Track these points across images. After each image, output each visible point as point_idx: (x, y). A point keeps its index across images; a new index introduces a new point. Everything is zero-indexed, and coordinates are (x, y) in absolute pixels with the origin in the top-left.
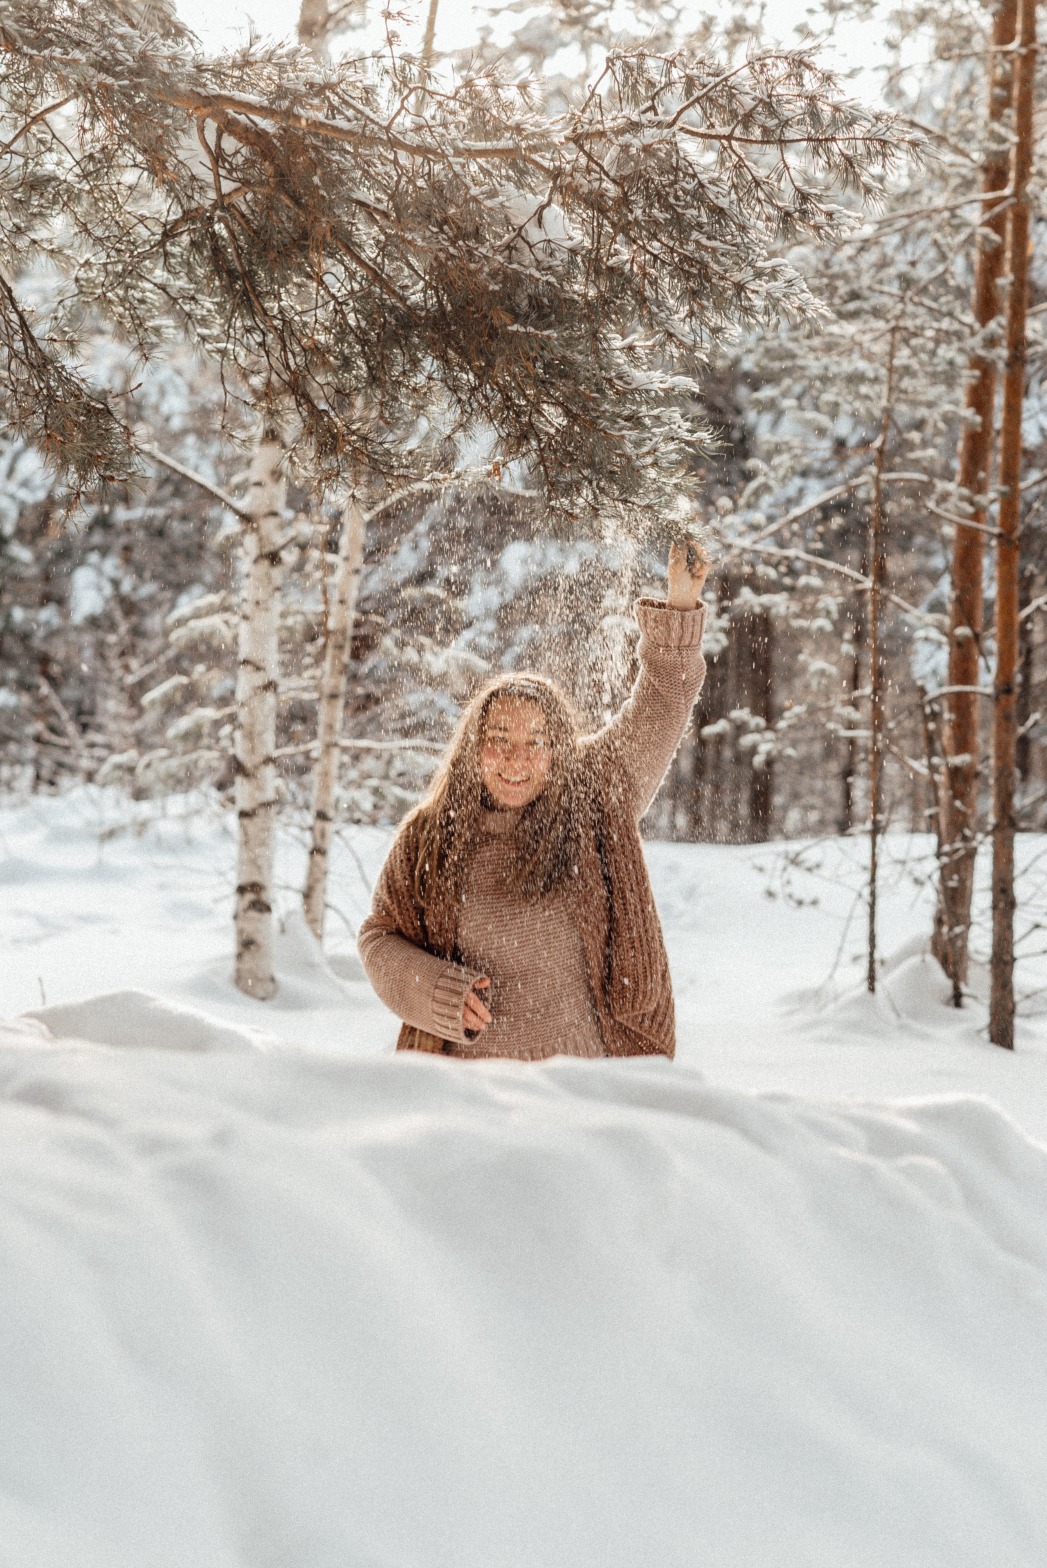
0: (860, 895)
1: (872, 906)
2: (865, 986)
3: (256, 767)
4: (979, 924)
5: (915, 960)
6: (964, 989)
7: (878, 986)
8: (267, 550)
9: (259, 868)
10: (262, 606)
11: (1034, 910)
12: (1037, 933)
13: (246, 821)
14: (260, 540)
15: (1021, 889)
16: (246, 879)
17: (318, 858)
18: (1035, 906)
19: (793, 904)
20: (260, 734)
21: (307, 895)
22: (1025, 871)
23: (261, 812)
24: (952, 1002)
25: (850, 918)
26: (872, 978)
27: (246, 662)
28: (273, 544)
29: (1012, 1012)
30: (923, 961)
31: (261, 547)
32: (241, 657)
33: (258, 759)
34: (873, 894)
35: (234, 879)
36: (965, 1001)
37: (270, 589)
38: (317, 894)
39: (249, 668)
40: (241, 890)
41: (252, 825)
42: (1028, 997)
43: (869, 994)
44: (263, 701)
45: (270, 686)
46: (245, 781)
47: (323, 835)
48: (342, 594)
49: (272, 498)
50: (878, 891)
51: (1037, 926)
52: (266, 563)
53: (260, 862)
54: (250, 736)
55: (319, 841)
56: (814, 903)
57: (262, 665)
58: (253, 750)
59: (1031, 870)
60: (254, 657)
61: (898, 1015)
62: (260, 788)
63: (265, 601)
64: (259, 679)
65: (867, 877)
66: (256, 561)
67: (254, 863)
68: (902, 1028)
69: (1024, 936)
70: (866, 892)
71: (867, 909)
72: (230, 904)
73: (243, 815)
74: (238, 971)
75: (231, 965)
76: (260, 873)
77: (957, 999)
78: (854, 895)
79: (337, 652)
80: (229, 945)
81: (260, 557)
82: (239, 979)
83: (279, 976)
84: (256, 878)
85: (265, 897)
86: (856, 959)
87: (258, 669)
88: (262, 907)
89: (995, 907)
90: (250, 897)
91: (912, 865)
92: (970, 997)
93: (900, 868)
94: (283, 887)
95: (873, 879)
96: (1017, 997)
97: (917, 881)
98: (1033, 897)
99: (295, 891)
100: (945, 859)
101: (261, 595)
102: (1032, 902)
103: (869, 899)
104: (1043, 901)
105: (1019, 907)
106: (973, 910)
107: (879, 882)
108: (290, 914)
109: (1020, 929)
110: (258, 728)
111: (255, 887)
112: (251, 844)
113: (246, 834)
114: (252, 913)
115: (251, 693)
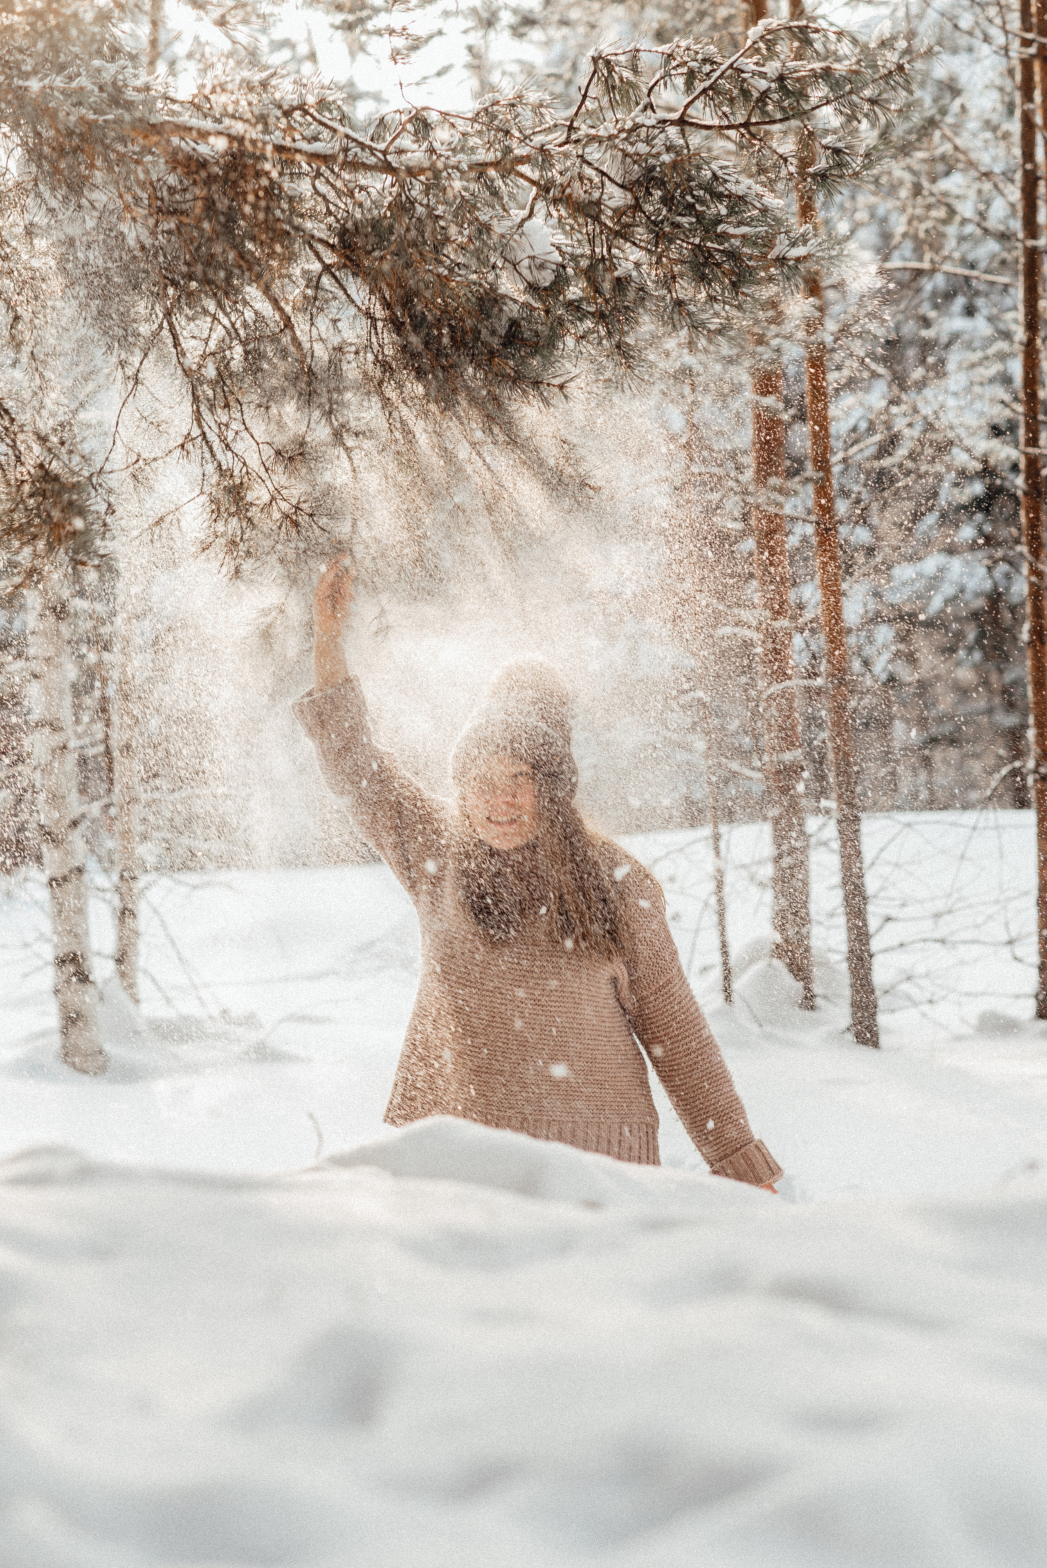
0: (706, 904)
1: (721, 915)
2: (721, 996)
3: (63, 833)
4: (820, 923)
5: (759, 966)
6: (817, 989)
7: (735, 997)
8: (52, 603)
9: (77, 937)
10: (53, 662)
12: (890, 925)
13: (56, 889)
14: (45, 593)
15: (871, 884)
16: (63, 951)
17: (127, 919)
18: (883, 899)
20: (63, 797)
21: (120, 960)
22: (873, 864)
23: (73, 878)
24: (805, 1004)
25: (697, 931)
26: (727, 989)
27: (39, 722)
28: (57, 596)
29: (875, 1008)
30: (770, 965)
31: (46, 601)
32: (34, 716)
33: (64, 823)
34: (720, 901)
35: (48, 953)
36: (819, 1001)
37: (58, 644)
38: (128, 959)
39: (45, 727)
40: (61, 962)
41: (63, 893)
42: (886, 992)
43: (726, 1006)
44: (62, 761)
46: (51, 845)
47: (130, 895)
50: (727, 900)
51: (888, 919)
52: (51, 618)
53: (79, 930)
54: (53, 798)
55: (127, 902)
57: (58, 723)
58: (57, 815)
59: (880, 861)
60: (48, 716)
61: (761, 1026)
62: (69, 854)
63: (57, 657)
64: (58, 739)
65: (712, 886)
66: (42, 616)
67: (71, 933)
68: (768, 1037)
69: (878, 931)
70: (713, 900)
71: (715, 918)
72: (48, 977)
73: (53, 882)
74: (64, 1047)
75: (56, 1041)
76: (78, 943)
77: (808, 1002)
78: (700, 905)
80: (52, 1020)
81: (47, 610)
82: (67, 1054)
83: (107, 1047)
84: (74, 947)
85: (85, 966)
86: (705, 969)
87: (54, 728)
88: (84, 978)
89: (848, 903)
90: (69, 968)
91: (754, 869)
92: (825, 997)
93: (744, 873)
94: (99, 954)
95: (720, 885)
96: (878, 993)
97: (761, 884)
98: (883, 888)
99: (107, 957)
100: (787, 861)
101: (51, 652)
102: (882, 894)
103: (717, 907)
104: (892, 892)
105: (870, 901)
106: (813, 908)
107: (727, 889)
108: (106, 982)
109: (873, 923)
110: (61, 791)
111: (75, 958)
112: (66, 912)
113: (58, 904)
114: (73, 986)
115: (50, 756)
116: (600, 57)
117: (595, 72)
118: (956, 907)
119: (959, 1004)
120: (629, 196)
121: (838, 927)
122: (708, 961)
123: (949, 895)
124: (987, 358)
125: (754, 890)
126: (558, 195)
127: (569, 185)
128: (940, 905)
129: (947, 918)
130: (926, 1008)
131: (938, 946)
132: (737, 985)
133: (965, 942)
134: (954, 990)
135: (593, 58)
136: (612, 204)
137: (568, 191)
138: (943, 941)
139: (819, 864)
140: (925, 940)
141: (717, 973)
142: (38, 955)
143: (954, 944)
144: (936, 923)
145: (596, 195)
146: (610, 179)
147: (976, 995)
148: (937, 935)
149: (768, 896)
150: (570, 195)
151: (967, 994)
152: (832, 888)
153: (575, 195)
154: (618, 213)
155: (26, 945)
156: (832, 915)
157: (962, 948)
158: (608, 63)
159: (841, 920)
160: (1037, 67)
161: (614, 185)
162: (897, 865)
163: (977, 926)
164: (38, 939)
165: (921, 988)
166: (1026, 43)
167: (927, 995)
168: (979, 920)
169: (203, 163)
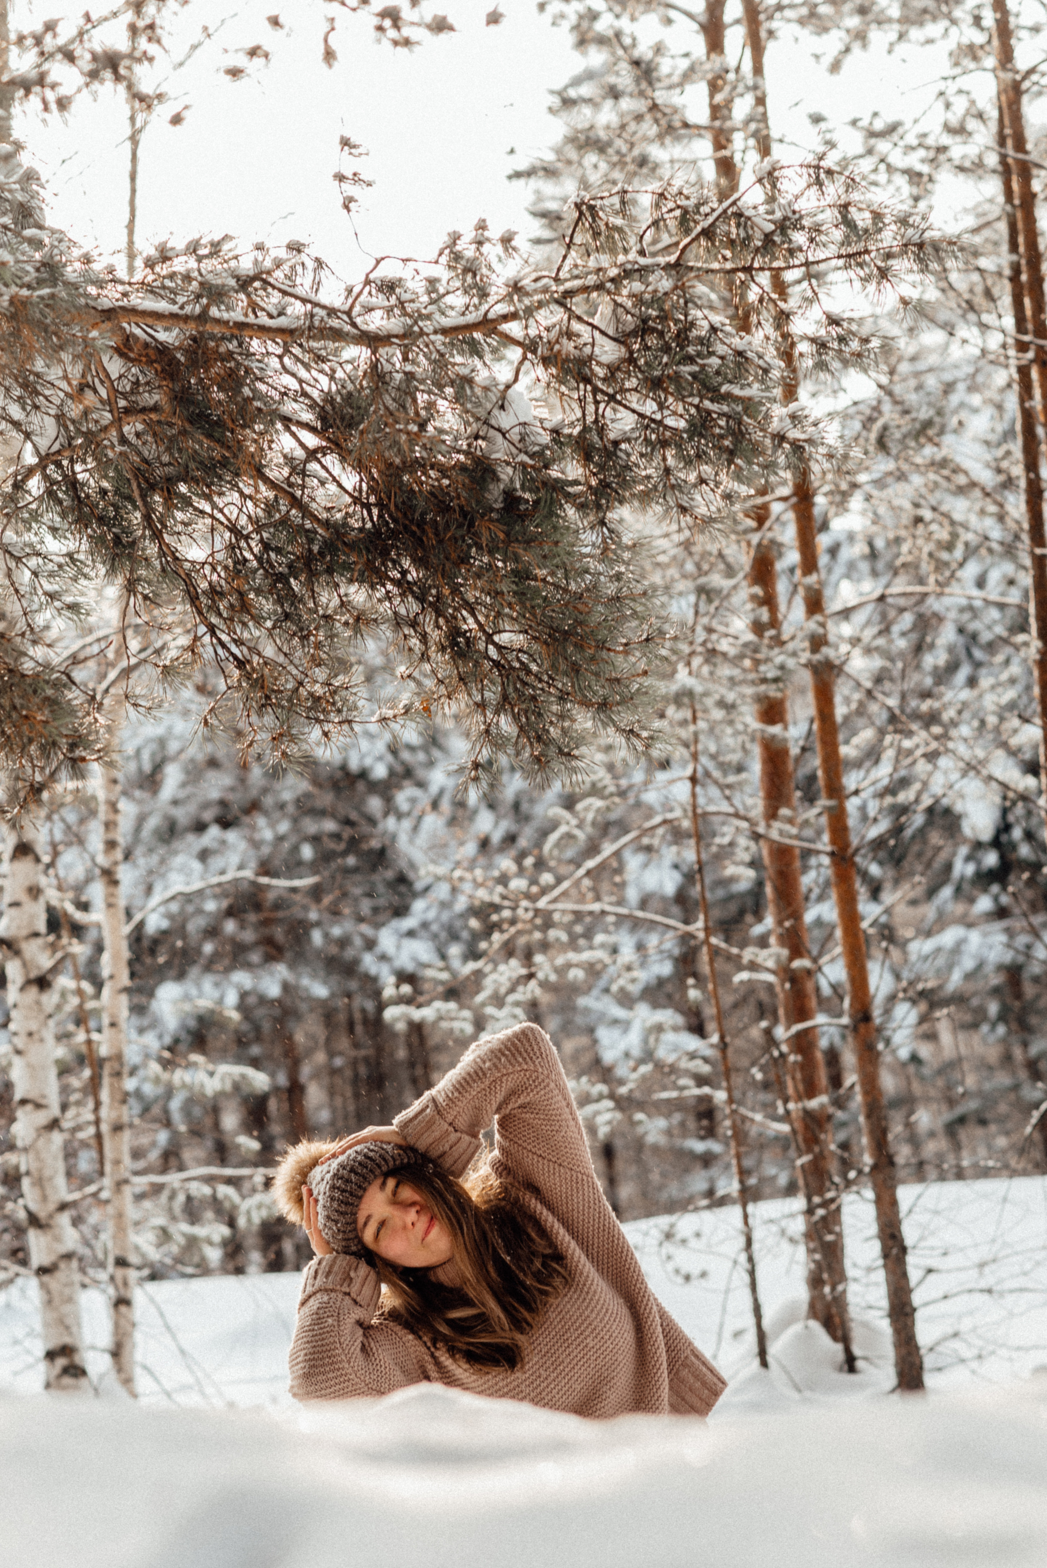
0: (735, 1262)
1: (752, 1273)
2: (757, 1362)
3: (51, 1216)
4: (855, 1280)
5: (797, 1328)
6: (857, 1351)
7: (770, 1359)
8: (33, 974)
9: (67, 1328)
10: (36, 1037)
11: (927, 1252)
12: (932, 1277)
13: (46, 1278)
14: (25, 965)
15: (909, 1233)
16: (54, 1343)
17: (123, 1309)
18: (924, 1248)
19: (680, 1280)
20: (51, 1179)
21: (116, 1353)
22: (910, 1211)
23: (62, 1265)
24: (846, 1367)
25: (727, 1291)
26: (762, 1353)
27: (24, 1102)
28: (38, 968)
29: (921, 1368)
30: (806, 1327)
31: (27, 973)
32: (18, 1096)
33: (52, 1206)
34: (751, 1259)
35: (39, 1349)
36: (860, 1364)
37: (42, 1017)
38: (125, 1352)
39: (29, 1107)
40: (51, 1355)
41: (54, 1282)
42: (932, 1350)
43: (762, 1370)
44: (49, 1141)
45: (54, 1124)
46: (39, 1232)
47: (126, 1284)
48: (112, 1016)
49: (32, 917)
50: (757, 1257)
51: (930, 1271)
52: (34, 990)
53: (69, 1321)
54: (40, 1183)
55: (122, 1291)
57: (43, 1102)
58: (44, 1198)
59: (917, 1209)
60: (32, 1095)
61: (800, 1391)
62: (58, 1239)
63: (39, 1031)
64: (42, 1118)
65: (742, 1241)
66: (22, 989)
67: (63, 1324)
68: (808, 1402)
69: (920, 1283)
70: (743, 1258)
71: (747, 1279)
72: (40, 1373)
73: (43, 1271)
76: (70, 1334)
77: (850, 1364)
78: (729, 1264)
79: (115, 1080)
81: (28, 982)
84: (67, 1340)
85: (77, 1359)
86: (737, 1334)
87: (38, 1106)
88: (76, 1371)
89: (886, 1255)
90: (61, 1362)
91: (784, 1223)
92: (866, 1359)
93: (774, 1228)
94: (93, 1348)
95: (749, 1244)
96: (923, 1352)
97: (792, 1240)
98: (922, 1238)
99: (104, 1351)
100: (821, 1212)
101: (33, 1026)
102: (923, 1244)
103: (748, 1266)
104: (931, 1242)
105: (909, 1251)
106: (848, 1263)
107: (756, 1246)
108: (102, 1377)
109: (914, 1274)
110: (47, 1173)
111: (66, 1351)
112: (57, 1301)
113: (49, 1292)
114: (67, 1380)
115: (34, 1135)
116: (583, 203)
117: (579, 219)
118: (1001, 1255)
119: (1010, 1359)
120: (623, 350)
121: (876, 1284)
122: (739, 1325)
123: (993, 1241)
124: (999, 684)
125: (785, 1245)
126: (546, 353)
127: (557, 342)
128: (984, 1253)
129: (993, 1267)
130: (974, 1365)
131: (986, 1297)
132: (774, 1349)
133: (1012, 1291)
134: (1003, 1345)
135: (576, 204)
136: (605, 359)
137: (557, 347)
138: (989, 1291)
139: (854, 1216)
140: (970, 1291)
141: (751, 1337)
142: (28, 1352)
143: (1001, 1294)
144: (981, 1274)
145: (587, 350)
146: (603, 333)
147: (1027, 1349)
148: (983, 1284)
149: (801, 1252)
150: (559, 351)
151: (1019, 1349)
152: (868, 1239)
153: (564, 352)
154: (613, 370)
155: (16, 1342)
156: (869, 1270)
157: (1010, 1299)
158: (592, 208)
159: (880, 1276)
160: (1035, 374)
161: (605, 338)
162: (936, 1212)
163: (1025, 1274)
164: (28, 1335)
165: (970, 1345)
166: (1022, 347)
167: (975, 1352)
168: (1028, 1266)
169: (163, 350)
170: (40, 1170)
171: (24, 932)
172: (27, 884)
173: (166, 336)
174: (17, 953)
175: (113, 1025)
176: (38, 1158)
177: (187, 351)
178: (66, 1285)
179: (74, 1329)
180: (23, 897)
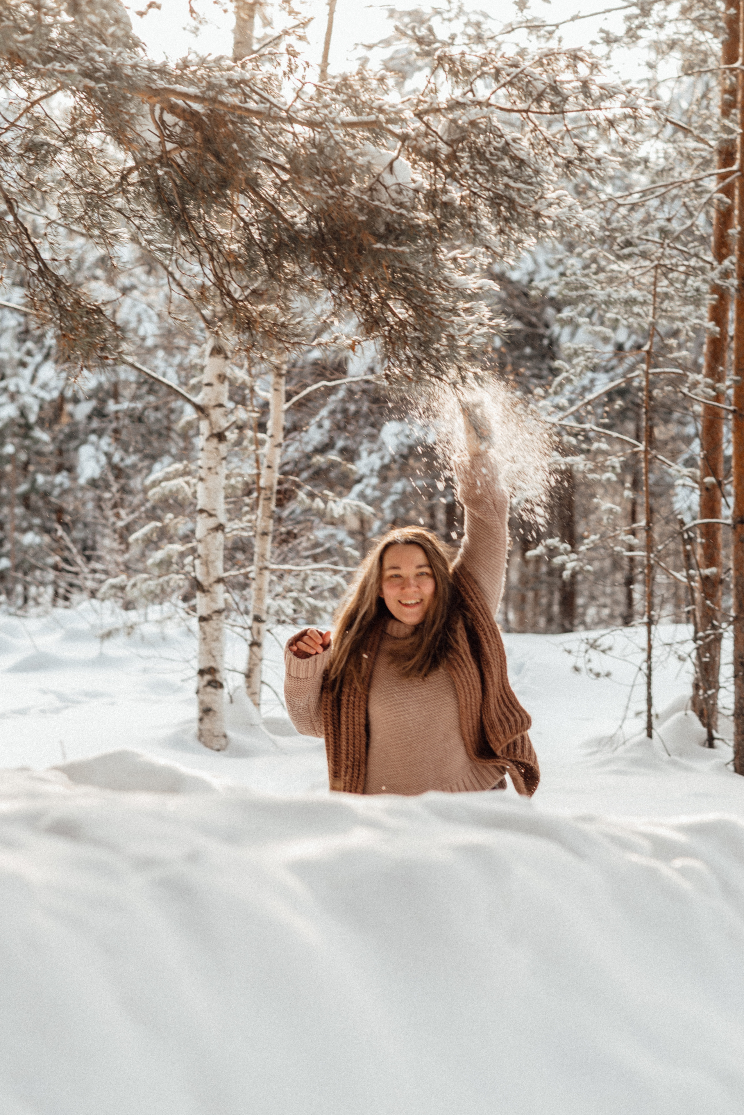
0: (640, 669)
1: (649, 676)
2: (645, 733)
3: (210, 585)
5: (680, 715)
6: (715, 734)
7: (654, 733)
8: (215, 432)
9: (214, 657)
10: (213, 471)
13: (203, 624)
14: (211, 424)
16: (204, 665)
17: (255, 649)
19: (593, 676)
20: (213, 562)
21: (248, 675)
23: (215, 617)
24: (707, 744)
26: (649, 728)
27: (201, 511)
28: (220, 427)
30: (686, 715)
31: (212, 429)
32: (199, 507)
33: (212, 579)
34: (649, 668)
35: (197, 666)
36: (716, 742)
37: (218, 458)
38: (255, 675)
39: (205, 515)
40: (201, 672)
41: (209, 627)
43: (649, 739)
44: (215, 538)
45: (220, 527)
46: (203, 595)
47: (259, 633)
48: (270, 461)
49: (219, 394)
50: (653, 666)
52: (215, 441)
53: (216, 652)
54: (206, 563)
55: (256, 637)
56: (608, 675)
57: (213, 512)
58: (208, 573)
60: (208, 507)
61: (669, 755)
62: (213, 600)
63: (215, 468)
64: (212, 523)
65: (645, 655)
66: (207, 440)
67: (211, 654)
68: (674, 763)
70: (644, 666)
71: (645, 679)
72: (194, 682)
73: (202, 619)
74: (200, 730)
75: (195, 726)
76: (215, 661)
77: (710, 742)
78: (636, 669)
79: (266, 503)
80: (194, 712)
81: (212, 435)
82: (200, 736)
83: (230, 733)
84: (213, 664)
85: (218, 677)
86: (638, 714)
87: (211, 515)
88: (216, 684)
89: (736, 676)
90: (207, 677)
91: (674, 646)
92: (720, 740)
93: (668, 649)
94: (231, 670)
95: (649, 657)
97: (681, 658)
99: (240, 673)
101: (212, 463)
103: (647, 672)
106: (720, 677)
107: (654, 659)
108: (235, 690)
110: (211, 558)
111: (212, 671)
112: (208, 640)
113: (204, 633)
114: (209, 689)
115: (206, 533)
122: (637, 708)
125: (676, 661)
132: (658, 728)
152: (727, 664)
159: (731, 687)
169: (194, 114)
170: (207, 555)
171: (213, 403)
172: (219, 372)
173: (197, 107)
174: (207, 416)
175: (269, 467)
176: (206, 548)
177: (208, 116)
178: (216, 630)
179: (218, 658)
180: (215, 381)
